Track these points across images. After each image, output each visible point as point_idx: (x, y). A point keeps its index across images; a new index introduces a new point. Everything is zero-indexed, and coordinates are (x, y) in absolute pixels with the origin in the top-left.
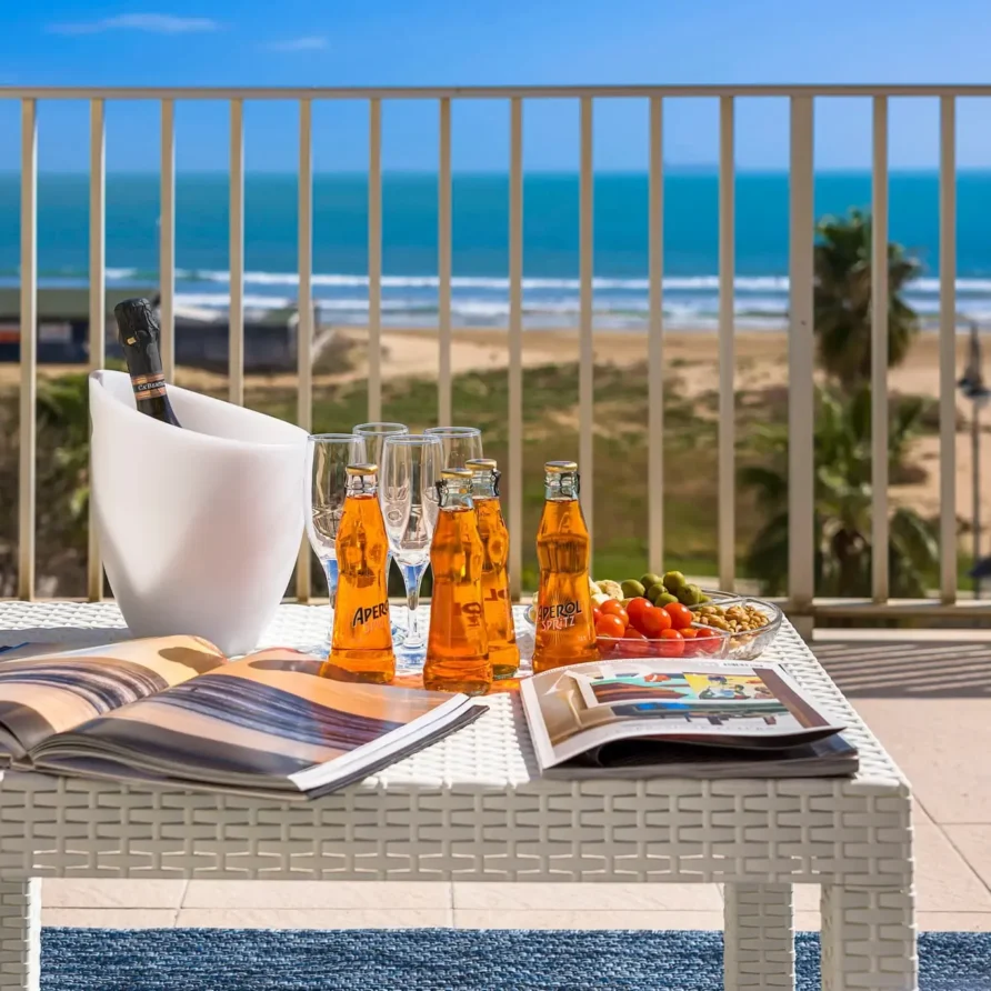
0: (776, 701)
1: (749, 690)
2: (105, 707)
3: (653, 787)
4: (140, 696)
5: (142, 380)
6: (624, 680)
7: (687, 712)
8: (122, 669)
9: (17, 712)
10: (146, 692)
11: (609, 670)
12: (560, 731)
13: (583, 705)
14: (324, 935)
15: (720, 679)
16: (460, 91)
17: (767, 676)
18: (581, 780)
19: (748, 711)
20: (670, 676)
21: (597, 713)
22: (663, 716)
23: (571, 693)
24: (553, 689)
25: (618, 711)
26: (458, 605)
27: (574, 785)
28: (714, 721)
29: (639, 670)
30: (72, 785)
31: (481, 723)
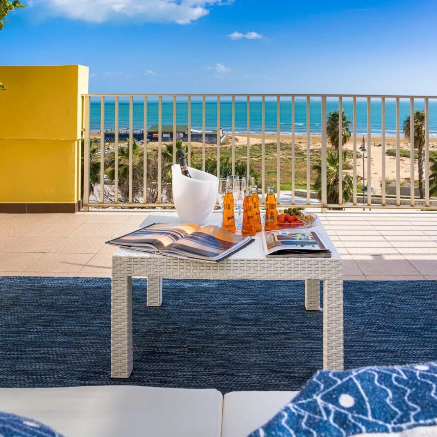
0: (315, 241)
1: (310, 238)
2: (175, 240)
3: (289, 259)
4: (182, 237)
5: (182, 167)
6: (284, 235)
7: (296, 243)
8: (179, 231)
9: (157, 241)
10: (184, 236)
11: (281, 232)
12: (270, 246)
13: (275, 240)
14: (222, 281)
15: (304, 235)
16: (252, 95)
17: (313, 233)
18: (274, 258)
19: (309, 244)
20: (293, 234)
21: (278, 243)
22: (291, 244)
23: (272, 237)
24: (269, 236)
25: (282, 242)
26: (249, 217)
27: (272, 259)
28: (302, 246)
29: (287, 232)
30: (168, 258)
31: (253, 243)
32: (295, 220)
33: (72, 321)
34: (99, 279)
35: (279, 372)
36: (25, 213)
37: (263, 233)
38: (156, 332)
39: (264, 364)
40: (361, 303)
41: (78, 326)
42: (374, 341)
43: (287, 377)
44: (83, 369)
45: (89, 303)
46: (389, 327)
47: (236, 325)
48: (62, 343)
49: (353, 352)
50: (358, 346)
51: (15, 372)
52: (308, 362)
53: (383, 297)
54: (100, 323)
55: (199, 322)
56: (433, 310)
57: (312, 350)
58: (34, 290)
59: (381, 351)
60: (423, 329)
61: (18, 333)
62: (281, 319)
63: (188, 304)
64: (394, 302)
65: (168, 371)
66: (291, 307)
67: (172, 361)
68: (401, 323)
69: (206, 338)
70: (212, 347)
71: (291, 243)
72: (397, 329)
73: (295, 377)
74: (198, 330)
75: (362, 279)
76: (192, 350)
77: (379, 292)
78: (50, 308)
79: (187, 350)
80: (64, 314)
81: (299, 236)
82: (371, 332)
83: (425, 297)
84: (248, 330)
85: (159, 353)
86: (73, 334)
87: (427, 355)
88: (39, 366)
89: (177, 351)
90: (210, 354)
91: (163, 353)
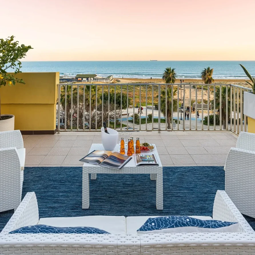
2: (104, 159)
5: (105, 129)
6: (143, 156)
7: (147, 161)
8: (105, 155)
10: (107, 157)
11: (141, 155)
15: (150, 156)
17: (153, 155)
19: (151, 161)
20: (146, 156)
21: (140, 160)
24: (137, 156)
25: (142, 160)
26: (130, 148)
28: (149, 162)
29: (144, 154)
31: (132, 159)
32: (147, 148)
33: (64, 186)
34: (70, 167)
35: (141, 205)
36: (33, 134)
37: (135, 154)
38: (96, 190)
39: (135, 202)
40: (172, 176)
41: (67, 188)
42: (175, 193)
43: (143, 207)
44: (72, 206)
45: (69, 178)
46: (181, 187)
47: (125, 187)
48: (62, 195)
49: (167, 197)
50: (169, 195)
51: (48, 207)
52: (151, 201)
53: (180, 174)
54: (75, 187)
55: (111, 186)
56: (198, 179)
57: (152, 196)
58: (46, 173)
59: (177, 197)
60: (193, 187)
61: (45, 192)
62: (142, 184)
63: (106, 178)
64: (184, 176)
65: (102, 205)
66: (145, 179)
67: (103, 202)
68: (185, 185)
69: (114, 192)
70: (117, 196)
71: (145, 161)
72: (184, 188)
73: (146, 207)
74: (111, 189)
75: (173, 166)
76: (110, 197)
77: (179, 172)
78: (54, 181)
79: (108, 197)
80: (60, 183)
81: (148, 157)
82: (174, 189)
83: (196, 174)
84: (129, 189)
85: (98, 199)
86: (65, 192)
87: (193, 198)
88: (56, 205)
89: (104, 198)
90: (116, 199)
91: (99, 199)
